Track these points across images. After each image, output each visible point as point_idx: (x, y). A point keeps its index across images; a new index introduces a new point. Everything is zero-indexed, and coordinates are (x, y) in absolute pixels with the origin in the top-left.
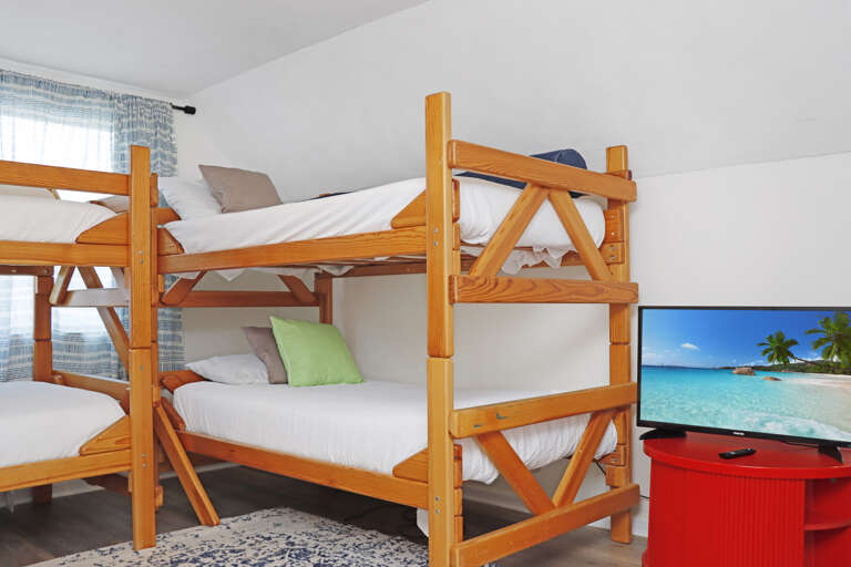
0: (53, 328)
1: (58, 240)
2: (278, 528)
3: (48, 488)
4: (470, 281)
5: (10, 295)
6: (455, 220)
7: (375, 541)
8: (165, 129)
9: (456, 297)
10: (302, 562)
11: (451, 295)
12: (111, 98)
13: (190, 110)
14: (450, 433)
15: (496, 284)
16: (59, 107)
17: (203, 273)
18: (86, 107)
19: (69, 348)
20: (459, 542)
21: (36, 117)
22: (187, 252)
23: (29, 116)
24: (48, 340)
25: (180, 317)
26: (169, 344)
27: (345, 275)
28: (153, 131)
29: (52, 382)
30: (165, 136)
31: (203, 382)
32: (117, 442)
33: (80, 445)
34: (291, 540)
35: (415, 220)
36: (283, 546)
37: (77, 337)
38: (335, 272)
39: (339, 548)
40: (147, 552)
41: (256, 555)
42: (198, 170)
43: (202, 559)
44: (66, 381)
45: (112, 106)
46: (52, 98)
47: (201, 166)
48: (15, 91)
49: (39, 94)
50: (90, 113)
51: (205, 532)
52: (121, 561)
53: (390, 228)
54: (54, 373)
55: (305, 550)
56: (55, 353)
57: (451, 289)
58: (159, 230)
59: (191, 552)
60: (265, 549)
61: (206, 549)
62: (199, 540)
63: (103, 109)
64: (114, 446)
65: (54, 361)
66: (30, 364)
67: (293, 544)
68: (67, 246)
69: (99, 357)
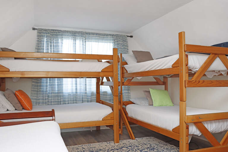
0: (100, 90)
1: (98, 71)
2: (149, 142)
3: (99, 127)
4: (190, 81)
5: (91, 83)
6: (187, 65)
7: (172, 148)
8: (126, 42)
9: (186, 86)
10: (152, 151)
11: (185, 85)
12: (113, 36)
13: (132, 37)
14: (185, 122)
15: (199, 82)
16: (101, 39)
17: (133, 78)
18: (107, 38)
19: (104, 95)
20: (187, 151)
21: (96, 42)
22: (128, 73)
23: (95, 42)
24: (99, 93)
25: (130, 88)
26: (127, 94)
27: (170, 77)
28: (122, 43)
29: (100, 103)
30: (125, 44)
31: (133, 104)
32: (110, 118)
33: (102, 118)
34: (151, 145)
35: (177, 65)
36: (149, 146)
37: (106, 92)
38: (167, 77)
39: (162, 149)
40: (117, 144)
41: (141, 148)
42: (132, 52)
43: (129, 147)
44: (103, 103)
45: (113, 37)
46: (100, 37)
47: (133, 51)
48: (92, 36)
49: (97, 37)
50: (108, 40)
51: (131, 141)
52: (111, 145)
53: (172, 67)
54: (100, 101)
55: (154, 148)
56: (101, 96)
57: (185, 84)
58: (122, 67)
59: (127, 145)
60: (144, 147)
61: (130, 145)
62: (129, 143)
63: (111, 38)
64: (110, 119)
65: (100, 98)
66: (95, 98)
67: (151, 146)
68: (99, 73)
69: (110, 97)
